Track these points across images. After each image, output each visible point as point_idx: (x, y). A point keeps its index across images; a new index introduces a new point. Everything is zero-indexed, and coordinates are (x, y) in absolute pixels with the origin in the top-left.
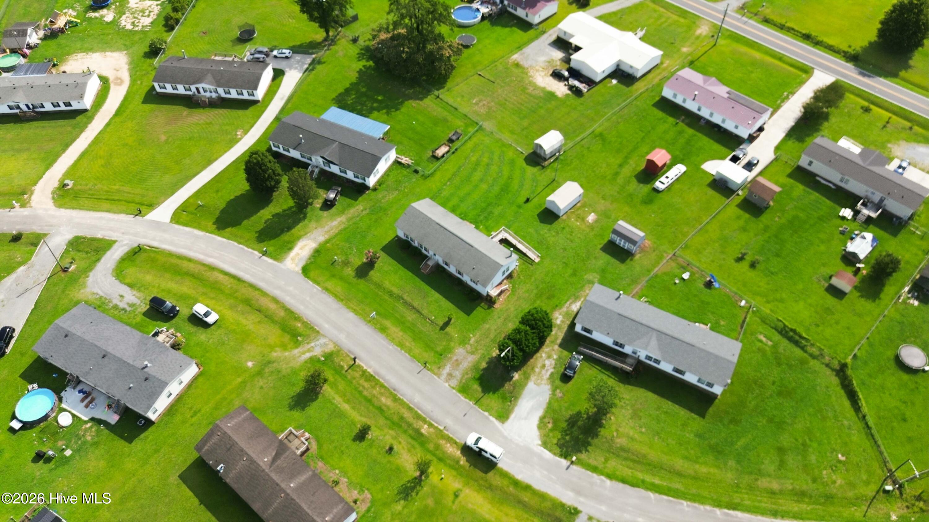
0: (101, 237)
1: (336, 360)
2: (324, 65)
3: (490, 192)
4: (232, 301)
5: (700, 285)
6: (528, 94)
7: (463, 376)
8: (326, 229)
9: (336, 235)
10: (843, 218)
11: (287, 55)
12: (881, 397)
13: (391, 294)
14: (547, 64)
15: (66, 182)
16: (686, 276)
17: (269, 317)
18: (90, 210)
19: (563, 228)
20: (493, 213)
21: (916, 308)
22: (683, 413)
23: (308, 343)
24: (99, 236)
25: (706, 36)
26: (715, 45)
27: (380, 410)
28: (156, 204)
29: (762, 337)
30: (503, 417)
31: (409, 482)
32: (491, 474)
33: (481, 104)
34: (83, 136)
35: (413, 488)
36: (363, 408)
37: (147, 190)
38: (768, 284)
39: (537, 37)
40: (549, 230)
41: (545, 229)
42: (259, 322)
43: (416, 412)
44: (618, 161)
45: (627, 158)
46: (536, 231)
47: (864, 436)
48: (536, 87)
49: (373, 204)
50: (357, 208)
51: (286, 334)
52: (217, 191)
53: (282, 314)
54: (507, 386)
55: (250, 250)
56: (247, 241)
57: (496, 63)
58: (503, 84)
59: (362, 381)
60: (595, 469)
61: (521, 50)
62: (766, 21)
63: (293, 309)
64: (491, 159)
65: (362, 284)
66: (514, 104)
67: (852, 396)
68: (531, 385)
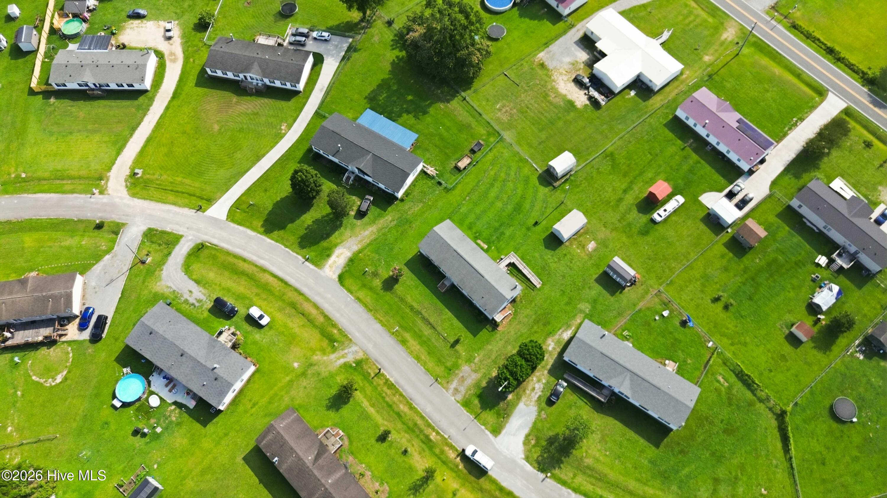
0: (170, 231)
1: (365, 367)
2: (360, 53)
3: (504, 211)
4: (280, 303)
5: (677, 322)
6: (549, 102)
7: (467, 392)
8: (359, 238)
9: (368, 245)
10: (818, 265)
11: (326, 38)
12: (809, 442)
13: (412, 308)
14: (571, 66)
15: (137, 171)
16: (666, 313)
17: (311, 321)
18: (158, 202)
19: (565, 255)
20: (504, 234)
21: (860, 362)
22: (642, 441)
23: (342, 350)
24: (168, 230)
25: (731, 42)
26: (738, 54)
27: (399, 415)
28: (214, 200)
29: (720, 378)
30: (496, 431)
31: (418, 480)
32: (482, 480)
33: (504, 110)
34: (146, 119)
35: (421, 486)
36: (385, 412)
37: (205, 184)
38: (736, 327)
39: (565, 32)
40: (552, 256)
41: (548, 254)
42: (303, 326)
43: (427, 420)
44: (623, 187)
45: (632, 182)
46: (541, 256)
47: (786, 475)
48: (558, 94)
49: (400, 215)
50: (387, 218)
51: (325, 339)
52: (266, 191)
53: (322, 319)
54: (501, 404)
55: (295, 254)
56: (292, 245)
57: (522, 62)
58: (527, 88)
59: (385, 389)
60: (564, 483)
61: (548, 47)
62: (794, 27)
63: (331, 316)
64: (508, 175)
65: (388, 296)
66: (535, 113)
67: (785, 440)
68: (521, 406)
